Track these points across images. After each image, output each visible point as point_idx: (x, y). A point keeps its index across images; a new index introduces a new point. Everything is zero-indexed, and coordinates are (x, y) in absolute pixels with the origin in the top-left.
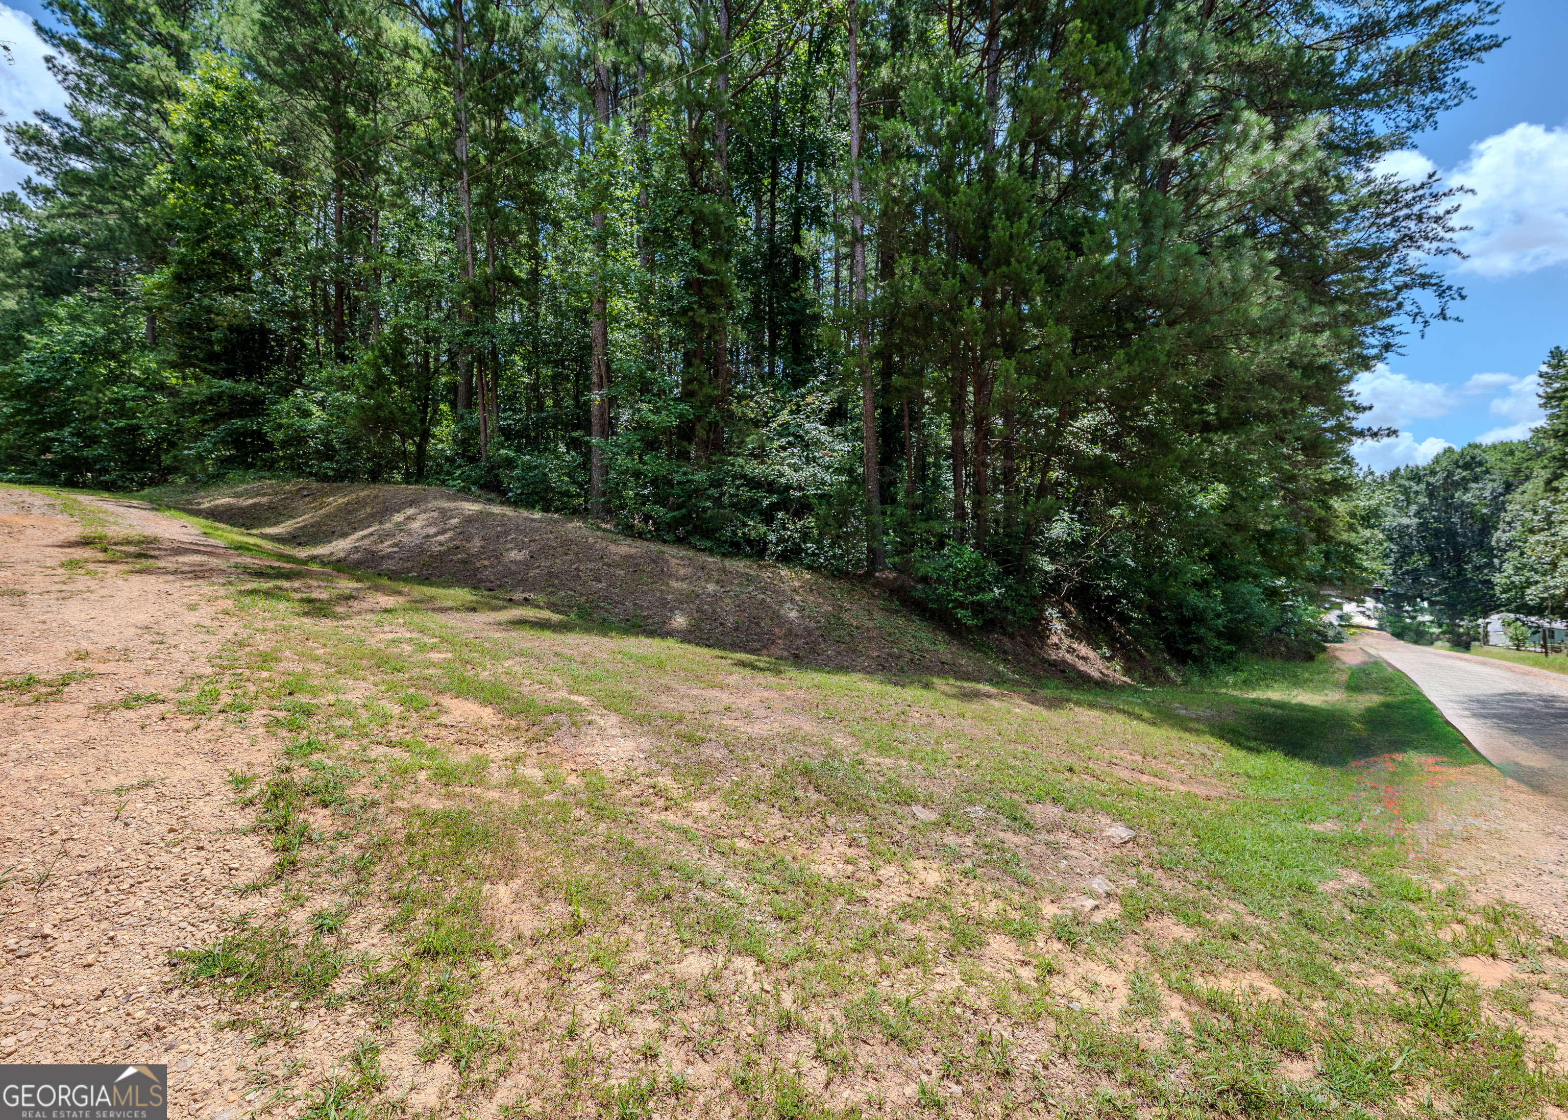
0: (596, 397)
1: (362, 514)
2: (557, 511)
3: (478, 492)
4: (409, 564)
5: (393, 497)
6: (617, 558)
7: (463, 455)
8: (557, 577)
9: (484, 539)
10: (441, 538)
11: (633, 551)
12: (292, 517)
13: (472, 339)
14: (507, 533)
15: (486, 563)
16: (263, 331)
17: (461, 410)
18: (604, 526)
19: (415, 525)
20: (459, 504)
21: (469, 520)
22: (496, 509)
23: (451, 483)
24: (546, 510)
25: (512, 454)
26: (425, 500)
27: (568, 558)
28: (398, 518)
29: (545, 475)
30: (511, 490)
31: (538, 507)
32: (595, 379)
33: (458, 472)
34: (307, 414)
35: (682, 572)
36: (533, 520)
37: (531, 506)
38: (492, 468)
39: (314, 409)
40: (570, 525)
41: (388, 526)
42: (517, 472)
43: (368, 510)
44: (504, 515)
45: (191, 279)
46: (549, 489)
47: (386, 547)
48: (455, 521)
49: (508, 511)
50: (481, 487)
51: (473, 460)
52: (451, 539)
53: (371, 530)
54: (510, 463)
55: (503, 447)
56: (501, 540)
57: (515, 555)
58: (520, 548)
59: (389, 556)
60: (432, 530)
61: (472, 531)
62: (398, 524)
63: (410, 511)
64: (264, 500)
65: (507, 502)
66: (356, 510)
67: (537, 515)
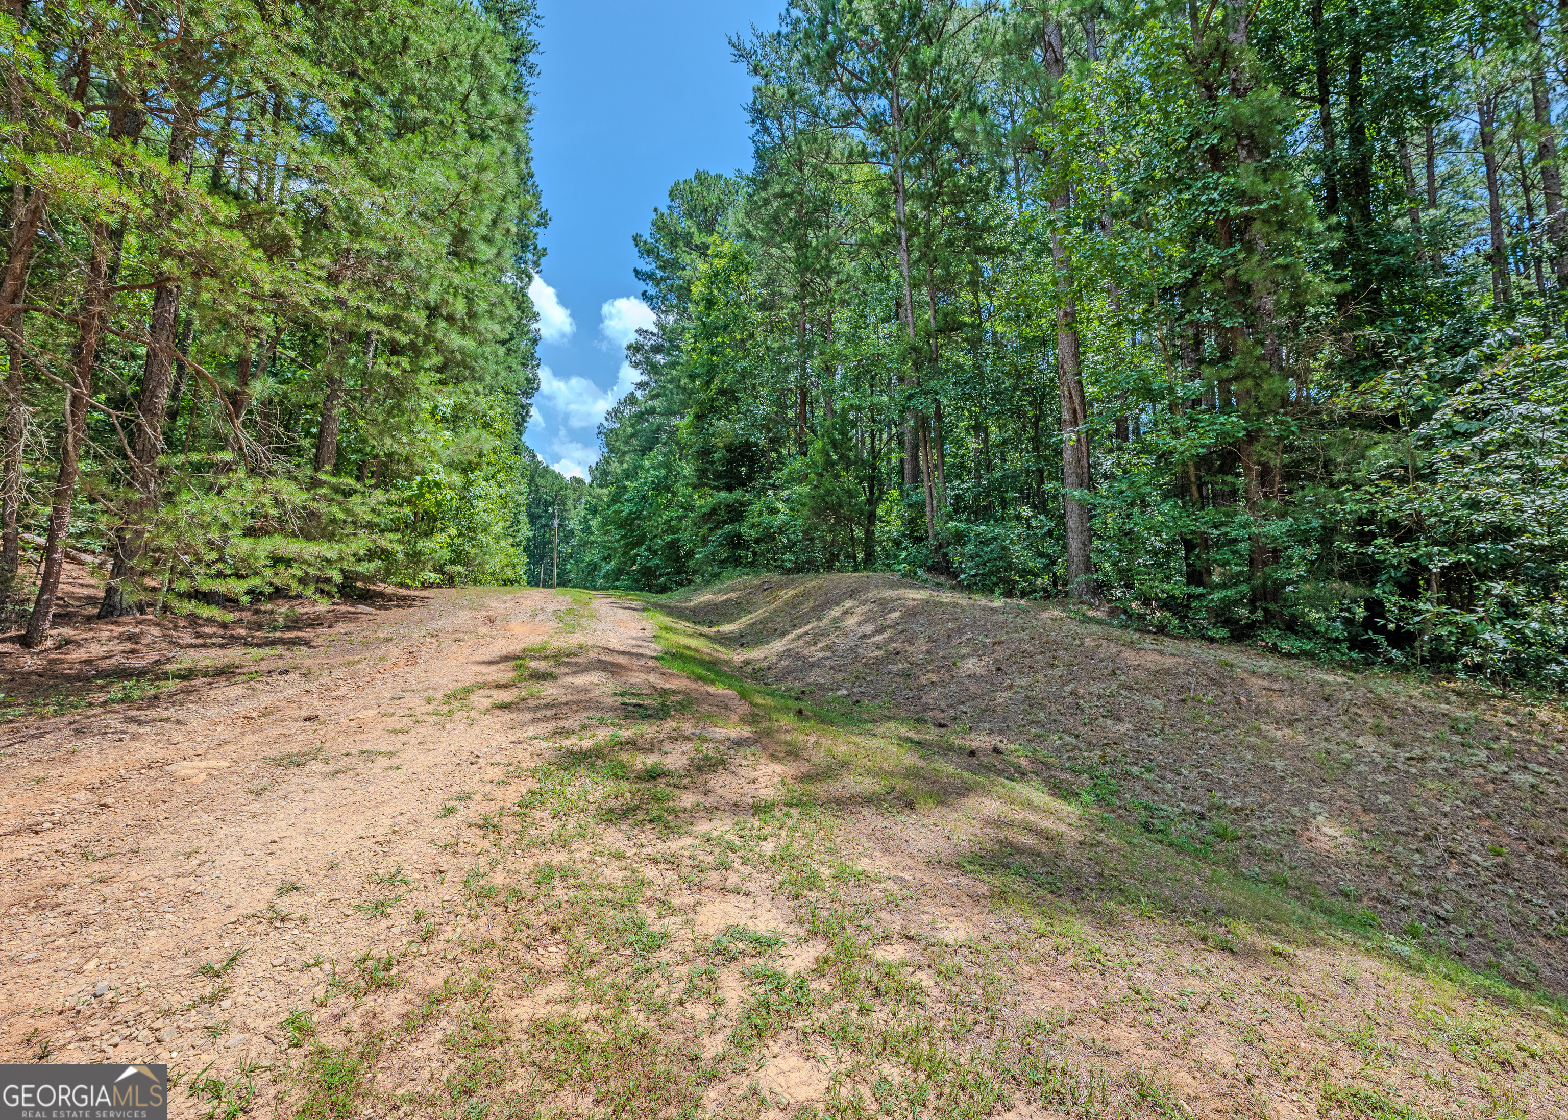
0: (1069, 436)
1: (805, 608)
2: (1023, 594)
3: (925, 576)
4: (840, 677)
5: (835, 587)
6: (1141, 675)
7: (910, 536)
8: (1043, 708)
9: (930, 640)
10: (878, 638)
11: (1169, 662)
12: (750, 612)
13: (914, 401)
14: (960, 631)
15: (934, 678)
16: (748, 445)
17: (907, 486)
18: (1090, 613)
19: (851, 621)
20: (902, 592)
21: (912, 613)
22: (946, 597)
23: (897, 567)
24: (1009, 594)
25: (962, 526)
26: (866, 589)
27: (1057, 672)
28: (836, 612)
29: (1004, 548)
30: (963, 571)
31: (998, 591)
32: (1066, 416)
33: (904, 554)
34: (773, 511)
35: (1281, 704)
36: (994, 610)
37: (988, 590)
38: (940, 546)
39: (780, 505)
40: (1045, 615)
41: (825, 621)
42: (970, 548)
43: (811, 604)
44: (955, 605)
45: (705, 416)
46: (1009, 567)
47: (815, 653)
48: (895, 615)
49: (961, 599)
50: (930, 570)
51: (918, 540)
52: (891, 639)
53: (808, 627)
54: (959, 538)
55: (952, 519)
56: (955, 642)
57: (971, 665)
58: (979, 652)
59: (817, 664)
60: (868, 628)
61: (917, 628)
62: (835, 620)
63: (848, 604)
64: (733, 595)
65: (960, 587)
66: (801, 603)
67: (998, 602)
